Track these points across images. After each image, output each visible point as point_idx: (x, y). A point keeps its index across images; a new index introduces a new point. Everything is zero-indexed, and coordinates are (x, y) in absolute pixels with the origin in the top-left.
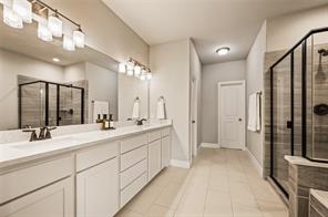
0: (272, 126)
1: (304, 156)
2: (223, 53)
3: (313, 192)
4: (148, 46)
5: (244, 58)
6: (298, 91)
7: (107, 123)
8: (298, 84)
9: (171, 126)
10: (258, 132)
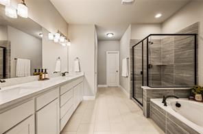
0: (133, 74)
1: (148, 85)
2: (110, 36)
3: (152, 100)
4: (68, 24)
5: (119, 40)
6: (145, 58)
7: (43, 75)
8: (145, 55)
9: (84, 76)
10: (127, 77)
